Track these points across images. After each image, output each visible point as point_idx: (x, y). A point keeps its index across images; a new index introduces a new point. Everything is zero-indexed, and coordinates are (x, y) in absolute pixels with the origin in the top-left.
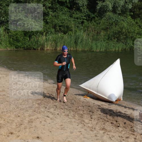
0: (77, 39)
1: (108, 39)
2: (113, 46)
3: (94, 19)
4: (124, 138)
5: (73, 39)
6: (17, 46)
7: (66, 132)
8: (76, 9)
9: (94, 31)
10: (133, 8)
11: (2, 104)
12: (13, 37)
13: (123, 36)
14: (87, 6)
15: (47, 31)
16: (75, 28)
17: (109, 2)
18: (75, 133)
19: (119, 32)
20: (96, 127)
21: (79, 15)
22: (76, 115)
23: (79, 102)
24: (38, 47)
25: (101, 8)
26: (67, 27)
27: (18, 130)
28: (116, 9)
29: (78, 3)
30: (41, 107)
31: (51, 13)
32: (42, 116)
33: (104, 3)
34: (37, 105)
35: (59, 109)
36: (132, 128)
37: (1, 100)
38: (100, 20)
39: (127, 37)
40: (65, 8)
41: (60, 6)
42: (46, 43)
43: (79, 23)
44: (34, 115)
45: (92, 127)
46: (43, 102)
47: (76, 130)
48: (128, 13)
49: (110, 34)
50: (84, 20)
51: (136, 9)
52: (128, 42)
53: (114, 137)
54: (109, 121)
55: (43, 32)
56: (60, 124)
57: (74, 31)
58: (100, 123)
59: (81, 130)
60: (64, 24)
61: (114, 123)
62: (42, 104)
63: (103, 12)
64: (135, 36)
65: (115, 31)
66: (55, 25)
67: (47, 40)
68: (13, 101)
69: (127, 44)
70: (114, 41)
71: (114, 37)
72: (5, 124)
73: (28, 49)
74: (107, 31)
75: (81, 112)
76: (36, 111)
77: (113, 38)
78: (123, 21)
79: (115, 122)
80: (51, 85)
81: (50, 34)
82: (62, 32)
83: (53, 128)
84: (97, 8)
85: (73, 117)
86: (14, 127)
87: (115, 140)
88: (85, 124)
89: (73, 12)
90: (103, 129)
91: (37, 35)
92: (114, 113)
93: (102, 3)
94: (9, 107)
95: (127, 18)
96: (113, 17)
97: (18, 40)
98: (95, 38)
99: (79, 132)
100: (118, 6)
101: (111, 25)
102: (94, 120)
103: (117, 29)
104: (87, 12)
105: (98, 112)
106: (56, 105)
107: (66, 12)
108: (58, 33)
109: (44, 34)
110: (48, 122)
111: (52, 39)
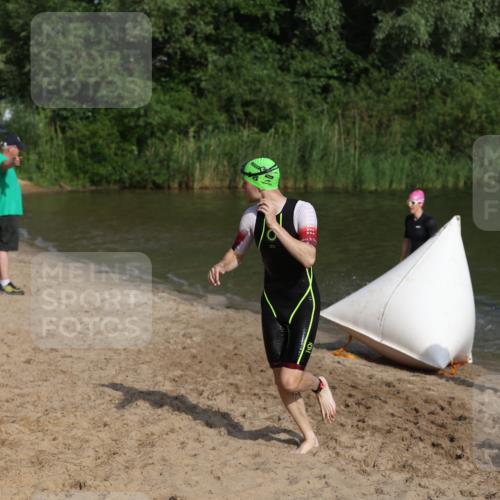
0: (309, 147)
1: (419, 145)
3: (367, 75)
5: (294, 146)
6: (97, 174)
7: (273, 480)
8: (300, 43)
9: (367, 119)
11: (46, 380)
12: (81, 146)
14: (341, 31)
15: (201, 122)
16: (300, 109)
17: (419, 13)
18: (305, 481)
19: (458, 121)
20: (379, 461)
21: (312, 62)
23: (318, 371)
24: (172, 177)
25: (389, 36)
26: (273, 106)
27: (101, 472)
28: (444, 40)
29: (309, 19)
31: (212, 57)
32: (187, 422)
33: (400, 19)
34: (169, 385)
35: (246, 396)
37: (44, 367)
38: (387, 79)
40: (262, 39)
41: (245, 31)
42: (198, 165)
43: (314, 92)
44: (159, 420)
45: (365, 461)
46: (189, 373)
47: (307, 473)
48: (489, 54)
49: (423, 127)
50: (332, 82)
53: (443, 493)
54: (426, 437)
55: (187, 127)
56: (250, 452)
57: (296, 121)
58: (394, 445)
59: (326, 473)
60: (261, 95)
61: (444, 445)
62: (186, 382)
63: (396, 49)
65: (441, 118)
66: (230, 99)
67: (200, 154)
68: (83, 371)
70: (439, 154)
71: (439, 140)
72: (56, 451)
73: (135, 187)
74: (414, 117)
77: (435, 142)
78: (471, 81)
79: (446, 443)
80: (220, 313)
82: (254, 124)
83: (225, 464)
84: (377, 37)
86: (88, 462)
88: (339, 449)
89: (289, 53)
90: (404, 467)
91: (165, 138)
92: (442, 409)
93: (392, 18)
94: (70, 394)
95: (484, 69)
96: (435, 69)
97: (99, 153)
98: (372, 144)
99: (320, 477)
100: (450, 29)
101: (427, 98)
102: (373, 434)
103: (450, 111)
104: (341, 54)
105: (387, 406)
106: (238, 382)
107: (266, 53)
108: (242, 128)
109: (191, 134)
110: (208, 443)
111: (218, 151)
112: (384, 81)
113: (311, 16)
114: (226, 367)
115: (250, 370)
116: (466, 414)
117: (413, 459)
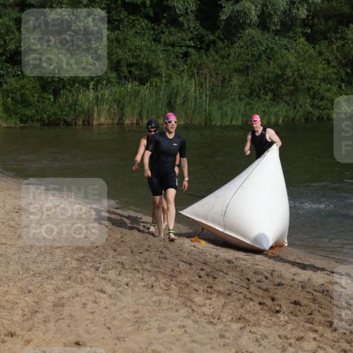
0: (174, 96)
1: (251, 94)
2: (264, 112)
3: (214, 45)
4: (292, 341)
5: (163, 95)
6: (25, 115)
8: (168, 23)
9: (214, 75)
10: (310, 18)
12: (14, 95)
13: (288, 88)
14: (196, 13)
16: (168, 68)
17: (252, 2)
18: (170, 330)
19: (278, 76)
20: (222, 315)
21: (175, 36)
22: (173, 286)
23: (180, 252)
24: (77, 117)
25: (230, 18)
26: (149, 66)
27: (27, 325)
28: (268, 20)
29: (174, 6)
30: (85, 268)
32: (87, 289)
33: (237, 5)
34: (74, 264)
35: (129, 271)
36: (311, 314)
38: (229, 47)
39: (297, 89)
40: (141, 19)
41: (129, 14)
42: (96, 108)
43: (177, 57)
44: (69, 288)
45: (212, 315)
46: (90, 255)
47: (171, 324)
48: (300, 30)
49: (253, 81)
50: (189, 49)
51: (318, 18)
52: (300, 101)
53: (266, 337)
54: (255, 298)
55: (88, 82)
56: (132, 310)
57: (165, 77)
58: (233, 303)
59: (185, 323)
60: (140, 59)
61: (267, 304)
62: (87, 261)
63: (235, 26)
64: (317, 87)
65: (266, 75)
66: (119, 62)
67: (98, 101)
68: (15, 254)
69: (298, 107)
70: (265, 100)
71: (265, 91)
73: (52, 124)
74: (248, 74)
75: (185, 279)
76: (73, 278)
77: (262, 92)
78: (287, 49)
79: (269, 302)
81: (107, 84)
82: (135, 80)
83: (114, 318)
84: (221, 18)
85: (164, 290)
86: (17, 318)
87: (270, 345)
88: (194, 307)
89: (160, 29)
90: (240, 319)
91: (73, 90)
92: (266, 278)
93: (232, 5)
94: (5, 270)
95: (295, 41)
96: (262, 41)
97: (26, 101)
98: (218, 93)
99: (180, 327)
100: (272, 13)
101: (256, 60)
102: (218, 296)
103: (272, 70)
104: (196, 30)
105: (227, 277)
106: (123, 261)
107: (144, 29)
108: (127, 82)
109: (91, 87)
110: (102, 303)
111: (111, 99)
112: (226, 49)
113: (175, 4)
114: (115, 250)
115: (132, 252)
116: (283, 282)
117: (246, 314)
